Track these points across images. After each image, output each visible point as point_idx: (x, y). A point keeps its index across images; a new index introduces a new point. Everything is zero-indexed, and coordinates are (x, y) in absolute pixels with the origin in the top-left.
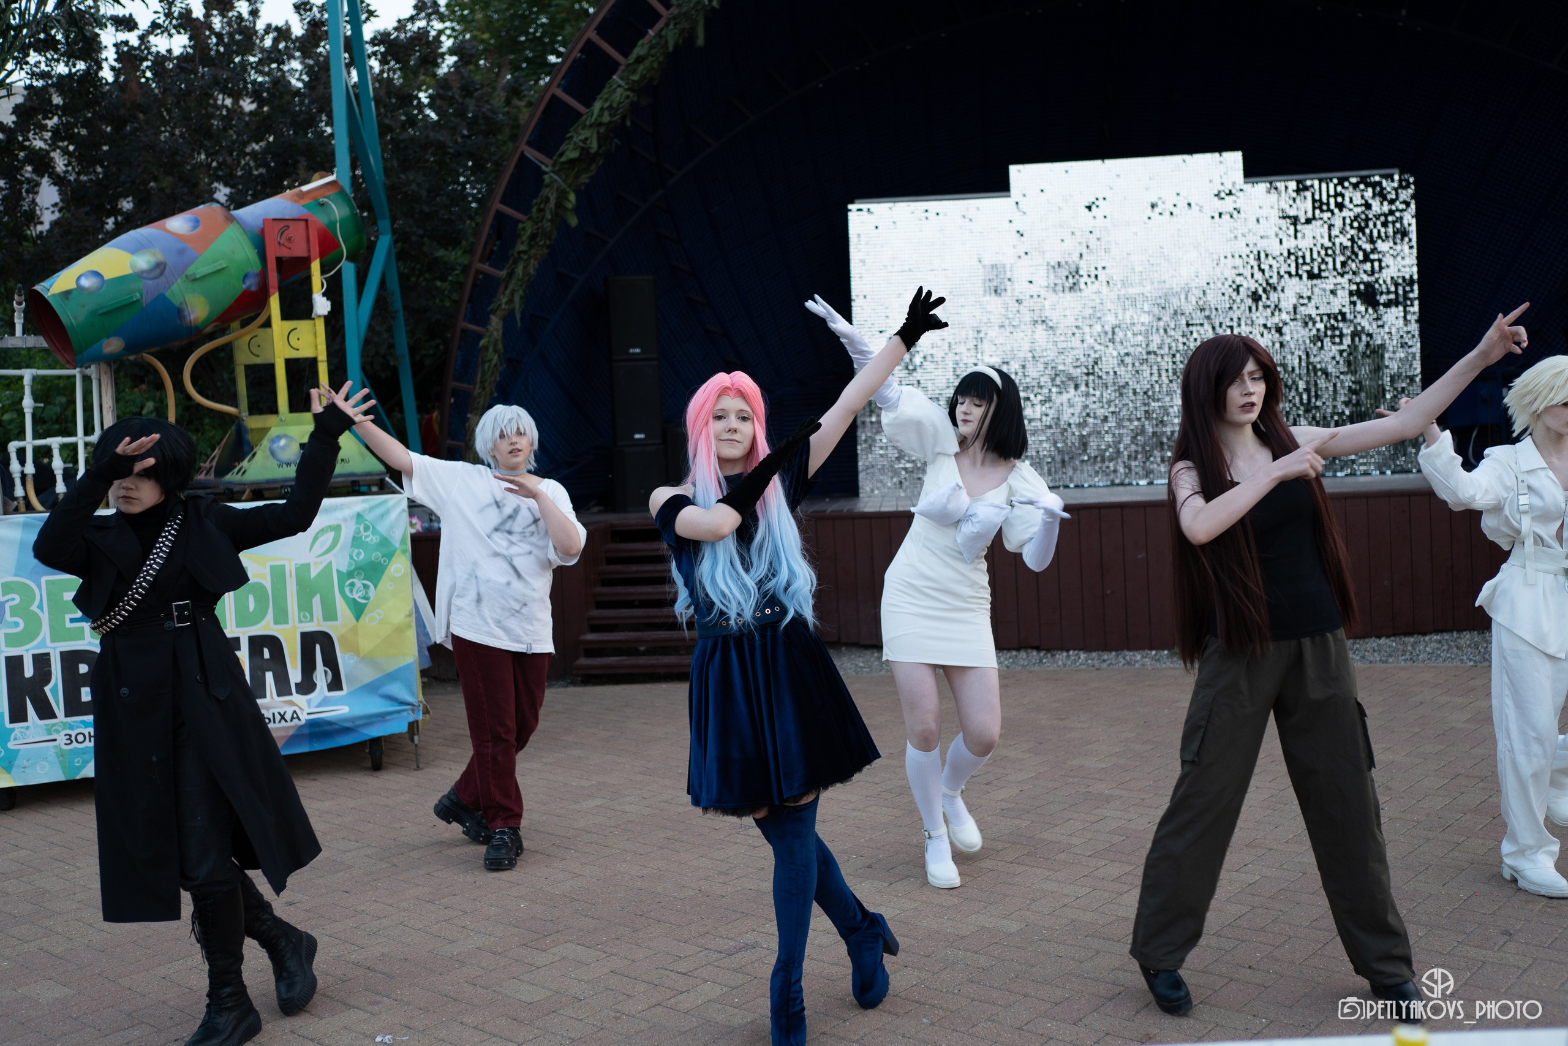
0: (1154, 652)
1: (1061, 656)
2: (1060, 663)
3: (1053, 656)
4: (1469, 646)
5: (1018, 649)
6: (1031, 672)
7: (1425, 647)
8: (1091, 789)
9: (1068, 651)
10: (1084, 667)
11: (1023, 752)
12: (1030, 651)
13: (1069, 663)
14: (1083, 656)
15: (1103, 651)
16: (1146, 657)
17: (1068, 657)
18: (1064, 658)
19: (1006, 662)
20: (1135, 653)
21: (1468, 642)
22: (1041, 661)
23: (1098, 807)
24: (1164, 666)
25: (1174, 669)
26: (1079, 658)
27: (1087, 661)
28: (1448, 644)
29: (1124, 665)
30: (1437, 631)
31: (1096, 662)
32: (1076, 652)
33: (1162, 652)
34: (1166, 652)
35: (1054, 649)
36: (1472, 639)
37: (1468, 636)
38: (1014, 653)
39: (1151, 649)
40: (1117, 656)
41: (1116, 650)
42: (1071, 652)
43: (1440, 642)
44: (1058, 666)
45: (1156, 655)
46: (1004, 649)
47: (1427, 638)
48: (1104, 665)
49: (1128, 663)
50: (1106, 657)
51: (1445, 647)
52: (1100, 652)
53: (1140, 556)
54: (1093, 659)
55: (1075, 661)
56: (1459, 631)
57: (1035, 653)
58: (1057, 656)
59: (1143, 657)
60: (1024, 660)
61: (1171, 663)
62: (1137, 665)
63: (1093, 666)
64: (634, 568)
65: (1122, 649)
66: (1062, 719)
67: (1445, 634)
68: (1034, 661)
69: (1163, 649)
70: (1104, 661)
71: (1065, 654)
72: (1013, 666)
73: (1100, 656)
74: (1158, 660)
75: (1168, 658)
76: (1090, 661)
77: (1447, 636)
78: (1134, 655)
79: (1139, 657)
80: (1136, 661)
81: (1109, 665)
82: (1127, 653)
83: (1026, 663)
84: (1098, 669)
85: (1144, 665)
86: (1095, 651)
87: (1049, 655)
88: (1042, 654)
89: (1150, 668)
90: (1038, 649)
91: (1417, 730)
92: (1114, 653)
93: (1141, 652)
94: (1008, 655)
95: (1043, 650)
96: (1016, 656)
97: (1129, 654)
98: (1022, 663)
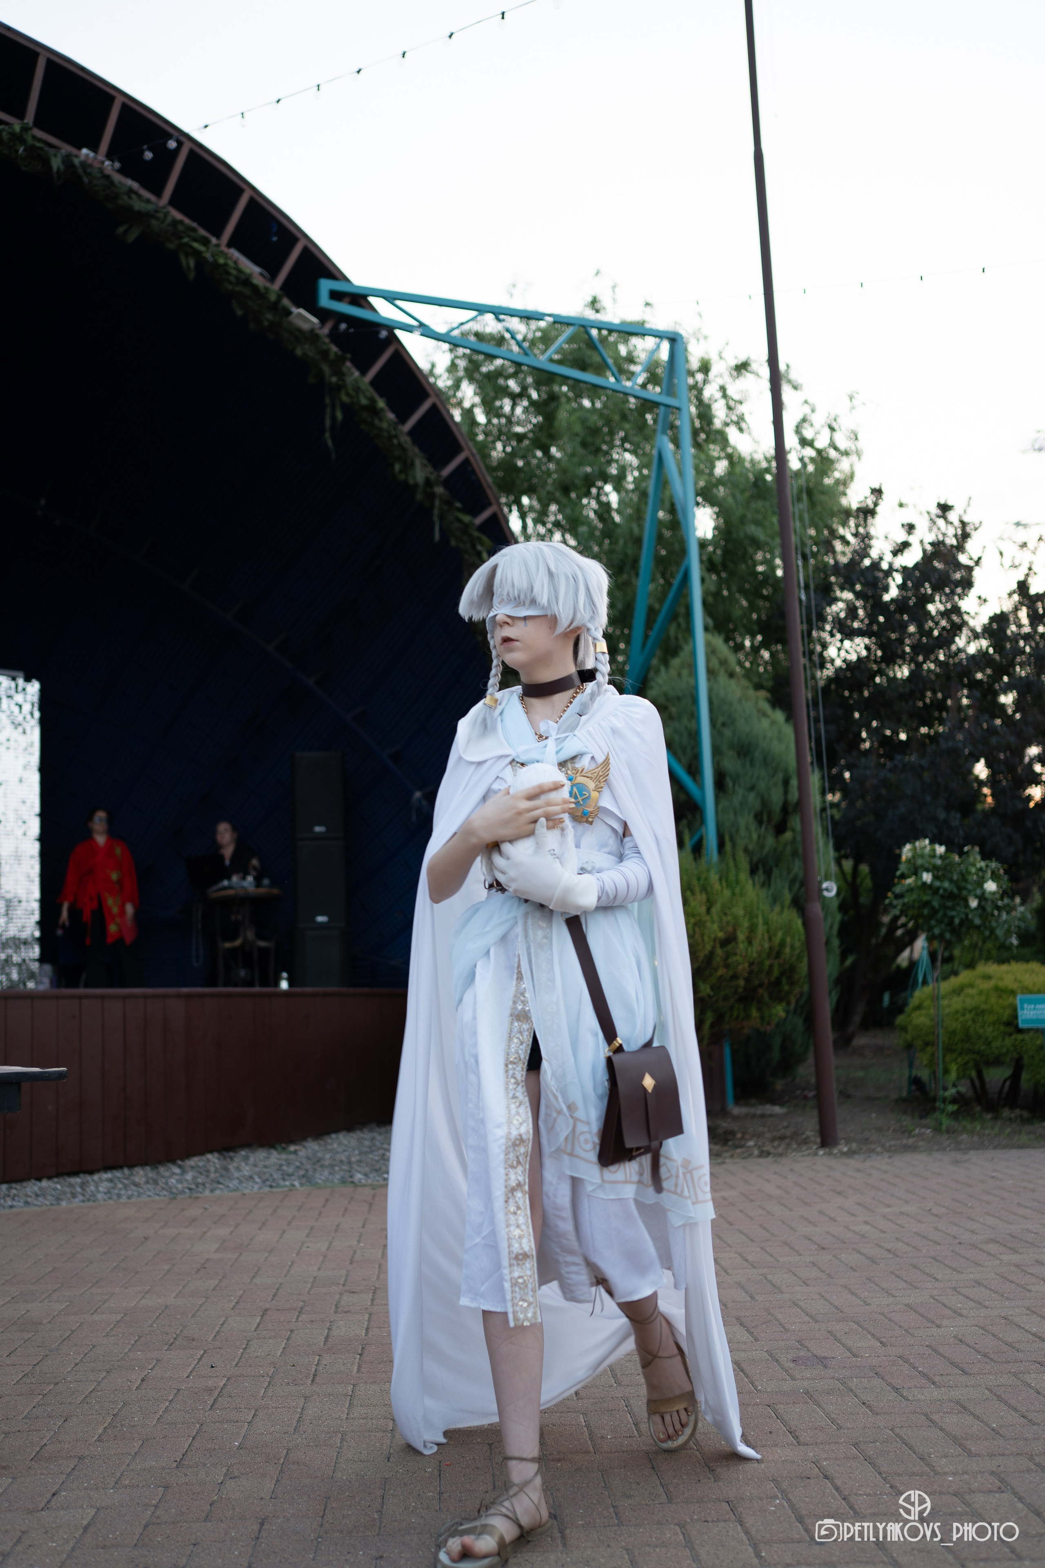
4: (147, 1182)
7: (97, 1187)
21: (144, 1179)
28: (122, 1183)
30: (107, 1168)
36: (146, 1175)
37: (141, 1172)
43: (110, 1181)
47: (96, 1177)
51: (120, 1186)
56: (131, 1166)
67: (114, 1171)
77: (118, 1174)
91: (167, 1267)
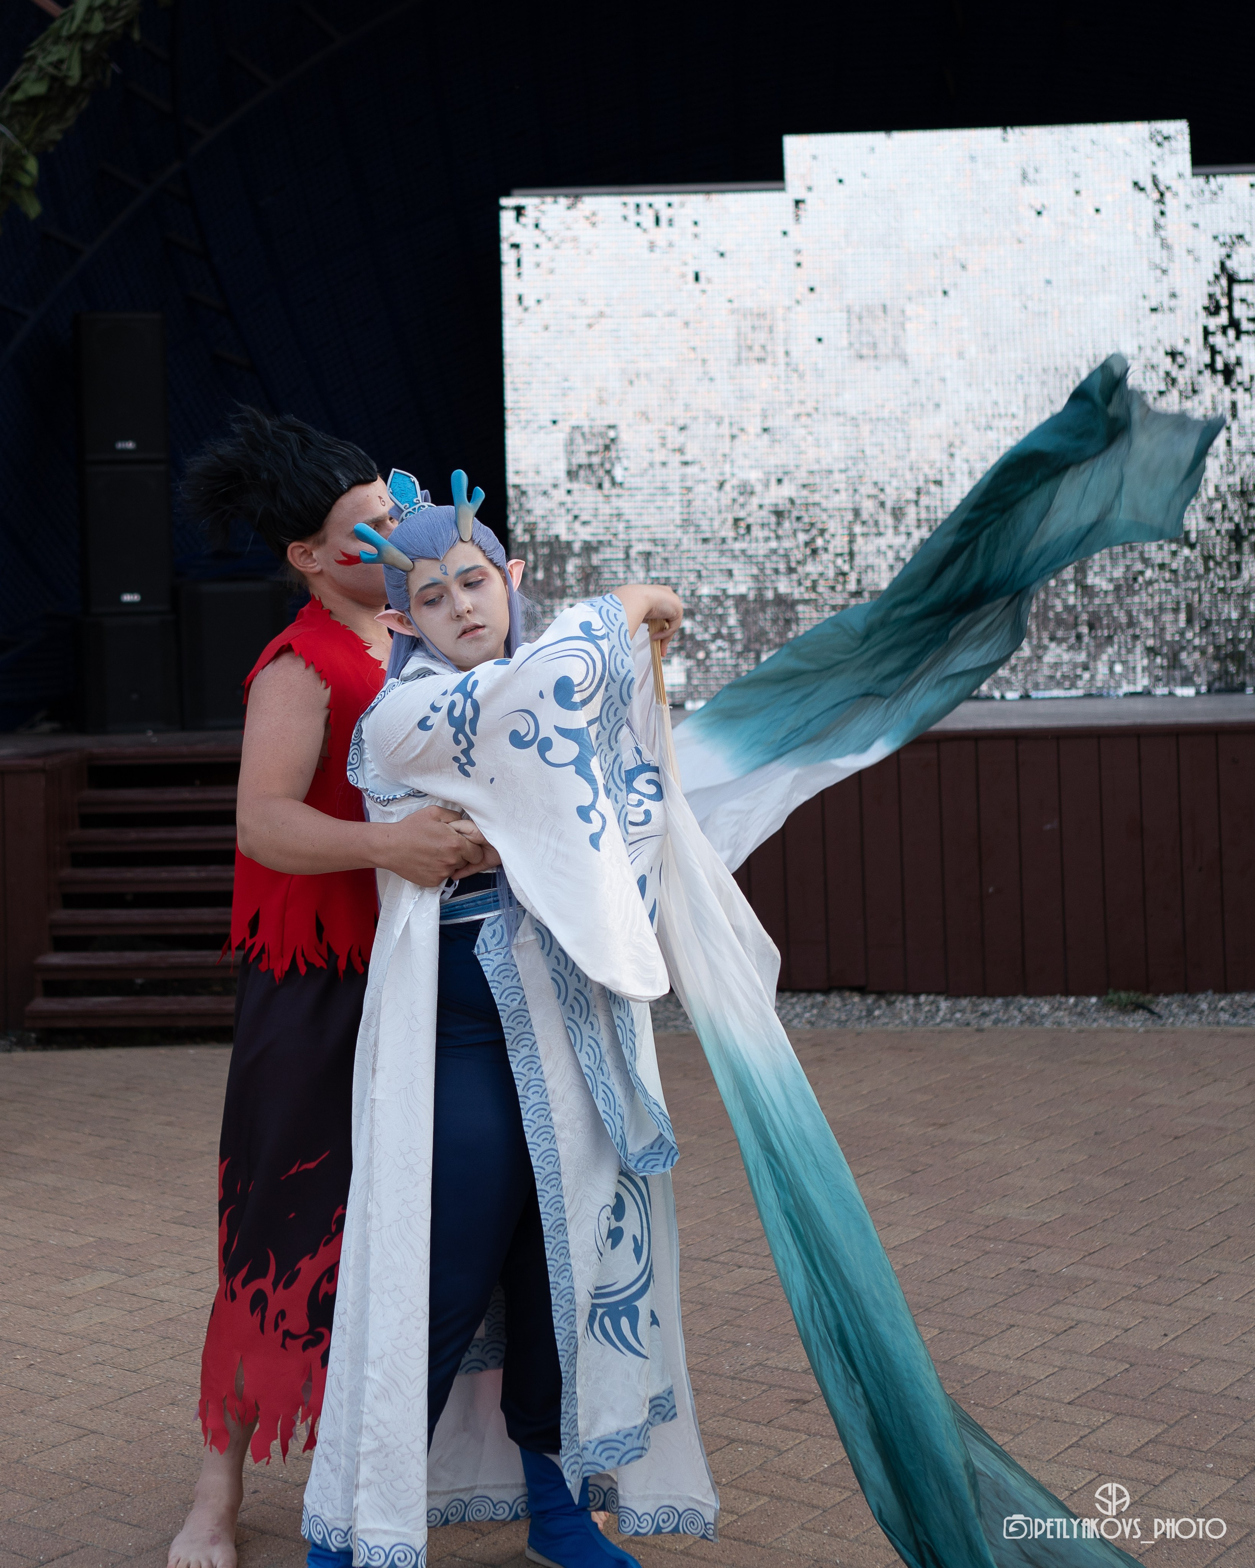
0: (1072, 1000)
1: (905, 1005)
2: (906, 1018)
3: (890, 1004)
5: (826, 992)
6: (859, 1034)
9: (916, 995)
10: (950, 1025)
12: (847, 994)
13: (921, 1017)
14: (944, 1005)
15: (980, 996)
16: (1058, 1009)
17: (918, 1005)
18: (911, 1008)
19: (807, 1015)
20: (1038, 1001)
22: (870, 1012)
24: (1095, 1025)
25: (1118, 1031)
26: (938, 1010)
27: (953, 1014)
29: (1022, 1022)
31: (970, 1017)
32: (932, 998)
33: (1086, 1000)
34: (1094, 1000)
35: (892, 993)
38: (820, 998)
39: (1067, 993)
40: (1007, 1005)
41: (1003, 995)
42: (923, 998)
44: (903, 1023)
45: (1076, 1005)
46: (802, 991)
48: (987, 1023)
49: (1030, 1019)
50: (985, 1007)
52: (974, 999)
53: (1048, 827)
54: (963, 1011)
55: (932, 1015)
57: (856, 999)
58: (898, 1005)
59: (1054, 1009)
60: (839, 1010)
61: (1107, 1019)
62: (1048, 1024)
63: (968, 1024)
64: (133, 834)
65: (1015, 994)
68: (856, 1013)
69: (1089, 994)
70: (985, 1015)
71: (911, 1001)
72: (822, 1022)
73: (974, 1005)
74: (1081, 1014)
75: (1098, 1011)
76: (958, 1015)
78: (1036, 1005)
79: (1046, 1009)
80: (1043, 1016)
81: (996, 1022)
82: (1024, 1000)
83: (843, 1018)
84: (980, 1030)
85: (1059, 1024)
86: (965, 996)
87: (883, 1003)
88: (870, 1000)
89: (1074, 1029)
90: (862, 991)
92: (999, 1001)
93: (1049, 998)
94: (809, 1002)
95: (871, 992)
96: (824, 1004)
97: (1027, 1003)
98: (836, 1017)
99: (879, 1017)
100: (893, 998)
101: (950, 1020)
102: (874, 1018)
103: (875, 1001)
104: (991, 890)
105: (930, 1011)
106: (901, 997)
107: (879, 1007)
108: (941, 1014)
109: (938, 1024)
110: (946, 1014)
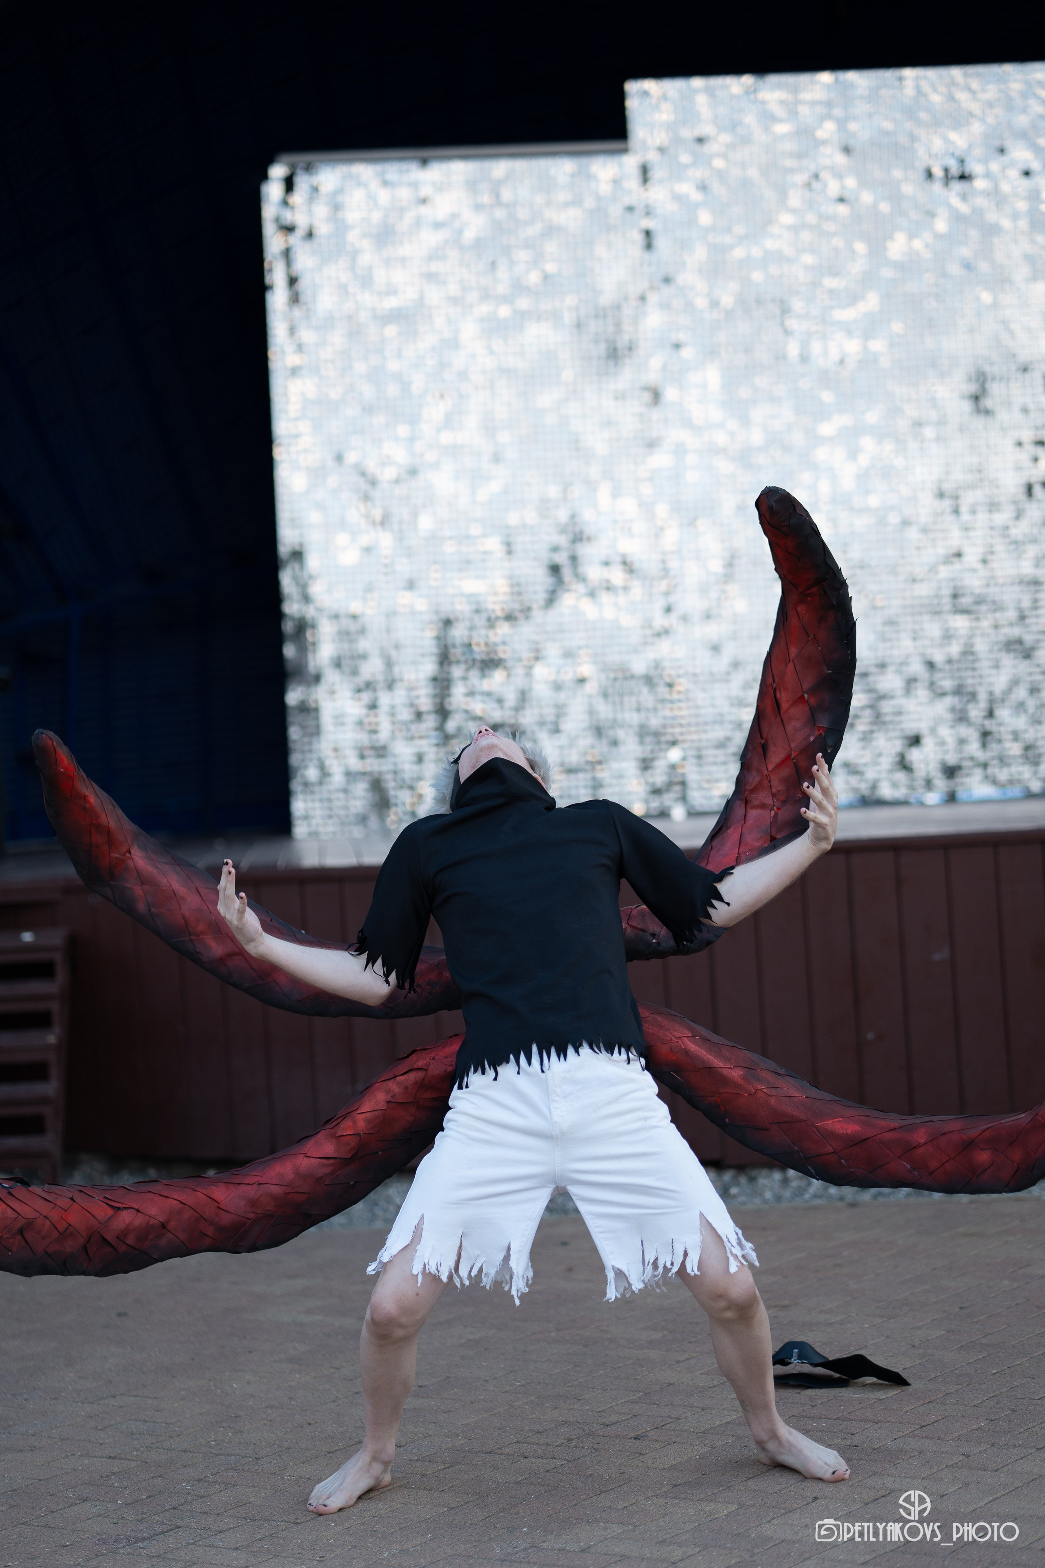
1: (770, 1181)
2: (768, 1195)
3: (752, 1180)
8: (856, 1440)
10: (818, 1202)
11: (707, 1373)
13: (787, 1194)
17: (785, 1181)
18: (776, 1184)
23: (875, 1474)
44: (766, 1201)
53: (937, 957)
55: (800, 1192)
63: (842, 1199)
66: (784, 1307)
71: (777, 1176)
81: (875, 1197)
84: (853, 1205)
87: (743, 1180)
99: (734, 1196)
100: (754, 1173)
101: (820, 1197)
102: (729, 1195)
103: (735, 1177)
104: (870, 1036)
105: (799, 1187)
106: (764, 1172)
107: (738, 1184)
108: (812, 1190)
109: (806, 1201)
110: (818, 1189)
